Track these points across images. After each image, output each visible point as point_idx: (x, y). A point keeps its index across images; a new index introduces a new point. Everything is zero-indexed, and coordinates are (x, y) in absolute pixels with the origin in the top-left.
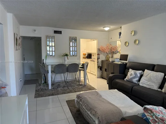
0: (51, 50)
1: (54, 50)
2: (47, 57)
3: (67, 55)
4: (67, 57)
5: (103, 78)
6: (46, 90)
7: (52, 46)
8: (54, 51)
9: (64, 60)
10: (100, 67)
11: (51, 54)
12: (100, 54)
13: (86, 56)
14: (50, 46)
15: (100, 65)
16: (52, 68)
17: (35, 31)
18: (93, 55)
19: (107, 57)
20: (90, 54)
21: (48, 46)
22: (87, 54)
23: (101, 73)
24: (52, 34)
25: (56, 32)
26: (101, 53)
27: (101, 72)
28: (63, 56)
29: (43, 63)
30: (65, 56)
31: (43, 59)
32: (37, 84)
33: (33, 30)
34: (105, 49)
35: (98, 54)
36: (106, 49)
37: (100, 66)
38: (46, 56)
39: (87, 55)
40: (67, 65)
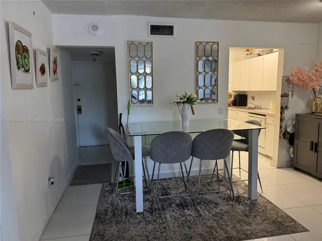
0: (142, 86)
1: (149, 86)
2: (131, 109)
3: (190, 101)
4: (192, 107)
5: (296, 169)
6: (127, 214)
7: (145, 74)
8: (152, 89)
9: (182, 117)
10: (288, 136)
11: (142, 97)
12: (290, 93)
13: (232, 99)
14: (138, 74)
15: (289, 130)
16: (144, 143)
17: (95, 28)
18: (253, 98)
19: (316, 104)
20: (242, 93)
21: (133, 74)
22: (233, 94)
23: (291, 152)
24: (145, 36)
25: (156, 30)
26: (292, 91)
27: (292, 149)
28: (178, 103)
29: (121, 125)
30: (184, 103)
31: (119, 113)
32: (105, 184)
33: (91, 26)
34: (309, 77)
35: (284, 96)
36: (314, 77)
37: (288, 133)
38: (129, 103)
39: (233, 96)
40: (193, 136)
